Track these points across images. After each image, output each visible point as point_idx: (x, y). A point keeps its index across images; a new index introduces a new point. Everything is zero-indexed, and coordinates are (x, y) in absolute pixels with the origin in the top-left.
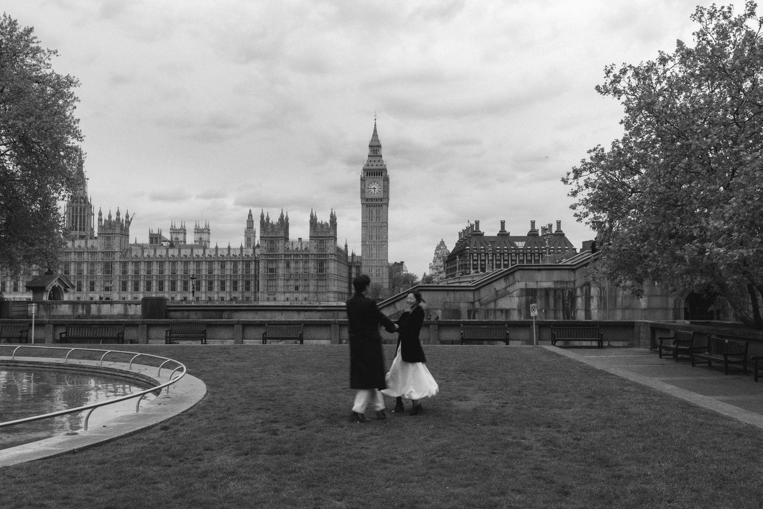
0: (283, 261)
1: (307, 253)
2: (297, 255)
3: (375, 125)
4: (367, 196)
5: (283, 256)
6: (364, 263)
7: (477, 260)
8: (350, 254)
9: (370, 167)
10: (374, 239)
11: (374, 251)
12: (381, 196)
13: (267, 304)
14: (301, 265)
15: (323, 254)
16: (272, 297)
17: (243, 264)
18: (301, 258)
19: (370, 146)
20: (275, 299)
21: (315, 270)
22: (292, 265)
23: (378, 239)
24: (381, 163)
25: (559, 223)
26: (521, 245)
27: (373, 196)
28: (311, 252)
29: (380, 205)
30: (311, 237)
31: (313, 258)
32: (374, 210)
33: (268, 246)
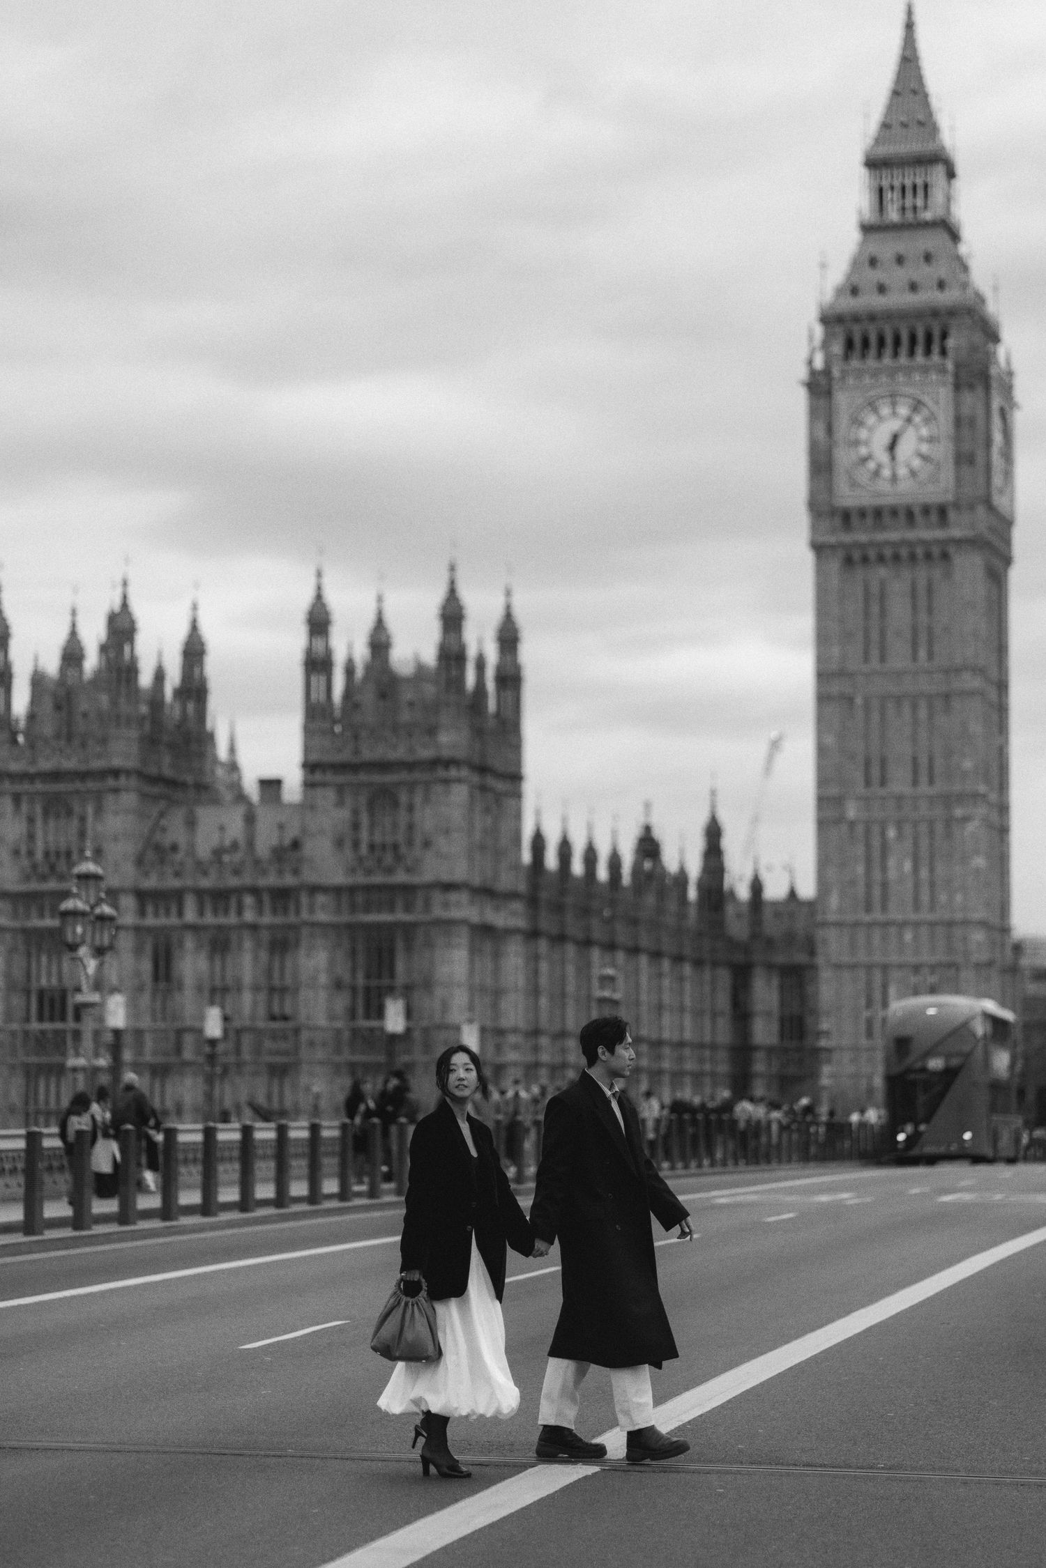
1: (289, 880)
2: (220, 898)
3: (909, 26)
4: (847, 497)
5: (128, 902)
6: (833, 946)
9: (871, 301)
10: (900, 783)
11: (900, 866)
12: (941, 488)
14: (247, 962)
15: (392, 888)
18: (249, 916)
19: (873, 164)
21: (341, 1002)
22: (191, 964)
23: (924, 779)
24: (941, 270)
27: (886, 493)
28: (310, 876)
29: (941, 555)
30: (310, 767)
31: (323, 912)
32: (898, 584)
33: (31, 837)
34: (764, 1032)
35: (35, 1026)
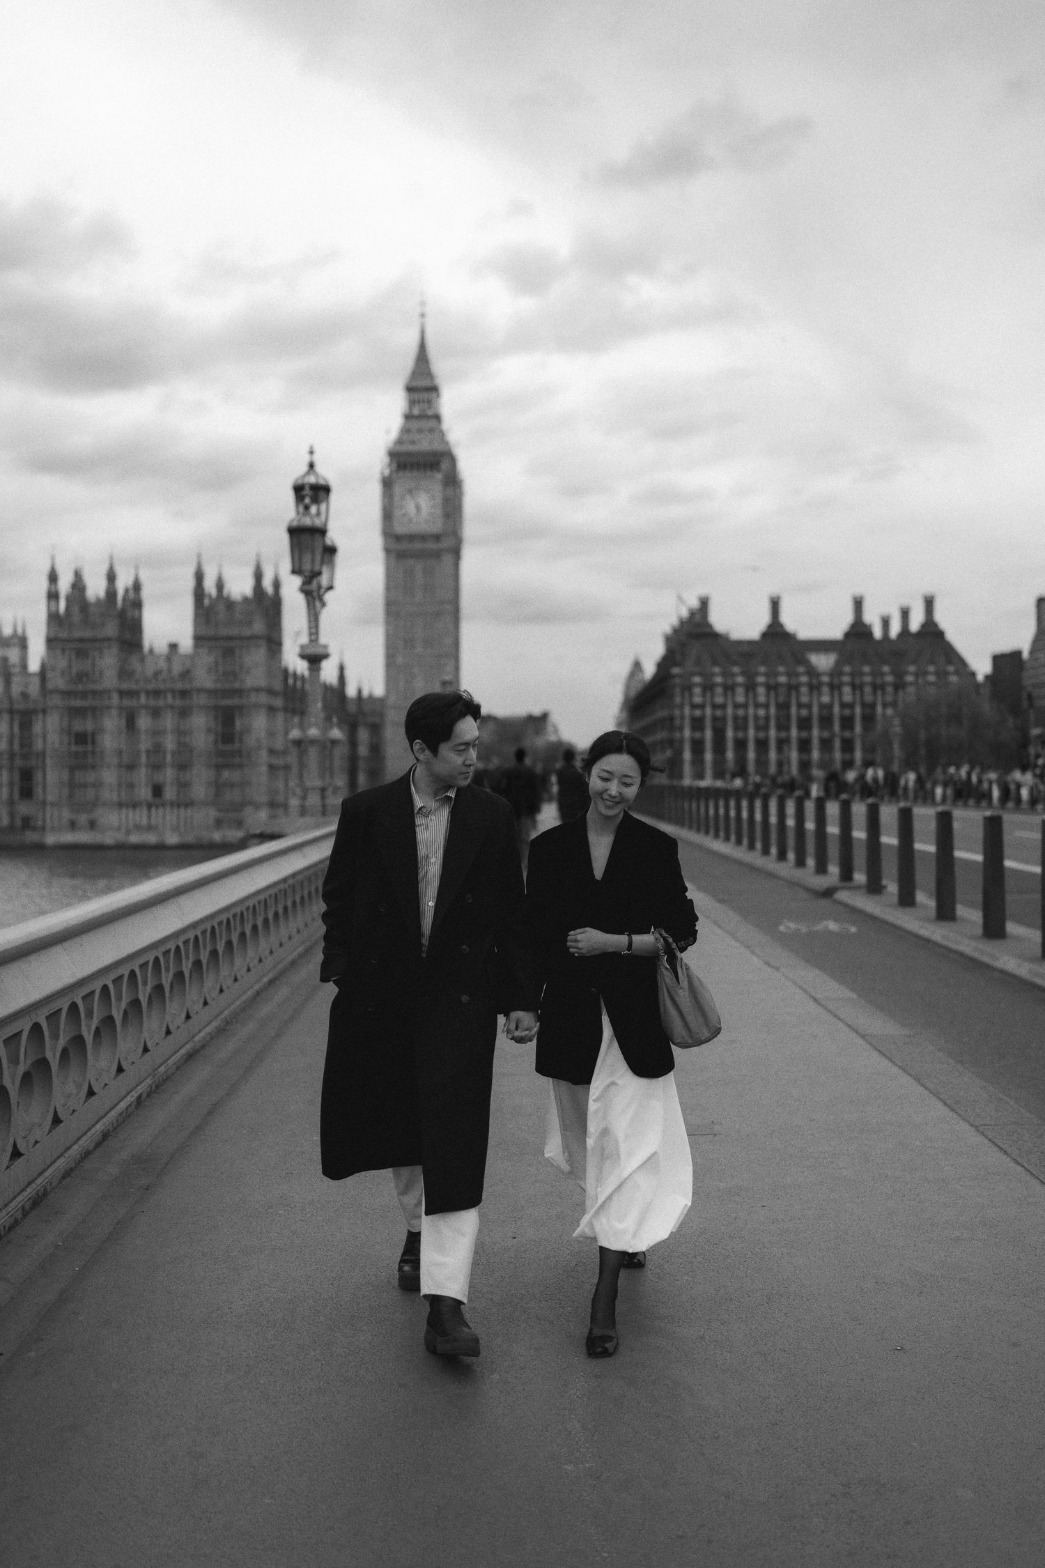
0: (114, 712)
1: (188, 687)
2: (157, 693)
4: (399, 529)
5: (116, 695)
6: (392, 715)
7: (702, 706)
8: (351, 691)
9: (408, 447)
10: (419, 649)
11: (419, 683)
12: (436, 527)
13: (69, 838)
14: (169, 721)
15: (233, 690)
16: (83, 819)
17: (12, 720)
18: (169, 702)
19: (409, 389)
20: (92, 825)
21: (211, 738)
22: (144, 722)
23: (429, 647)
24: (436, 436)
25: (929, 603)
26: (823, 662)
27: (414, 529)
28: (197, 684)
29: (437, 555)
30: (198, 639)
31: (202, 700)
32: (419, 567)
33: (70, 667)
34: (363, 750)
35: (74, 748)
